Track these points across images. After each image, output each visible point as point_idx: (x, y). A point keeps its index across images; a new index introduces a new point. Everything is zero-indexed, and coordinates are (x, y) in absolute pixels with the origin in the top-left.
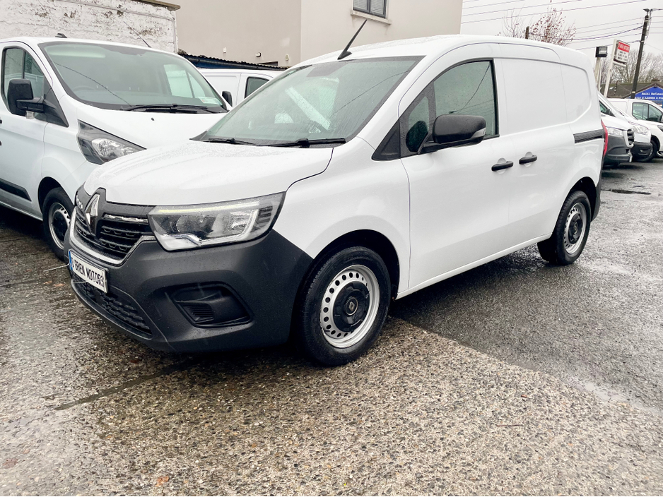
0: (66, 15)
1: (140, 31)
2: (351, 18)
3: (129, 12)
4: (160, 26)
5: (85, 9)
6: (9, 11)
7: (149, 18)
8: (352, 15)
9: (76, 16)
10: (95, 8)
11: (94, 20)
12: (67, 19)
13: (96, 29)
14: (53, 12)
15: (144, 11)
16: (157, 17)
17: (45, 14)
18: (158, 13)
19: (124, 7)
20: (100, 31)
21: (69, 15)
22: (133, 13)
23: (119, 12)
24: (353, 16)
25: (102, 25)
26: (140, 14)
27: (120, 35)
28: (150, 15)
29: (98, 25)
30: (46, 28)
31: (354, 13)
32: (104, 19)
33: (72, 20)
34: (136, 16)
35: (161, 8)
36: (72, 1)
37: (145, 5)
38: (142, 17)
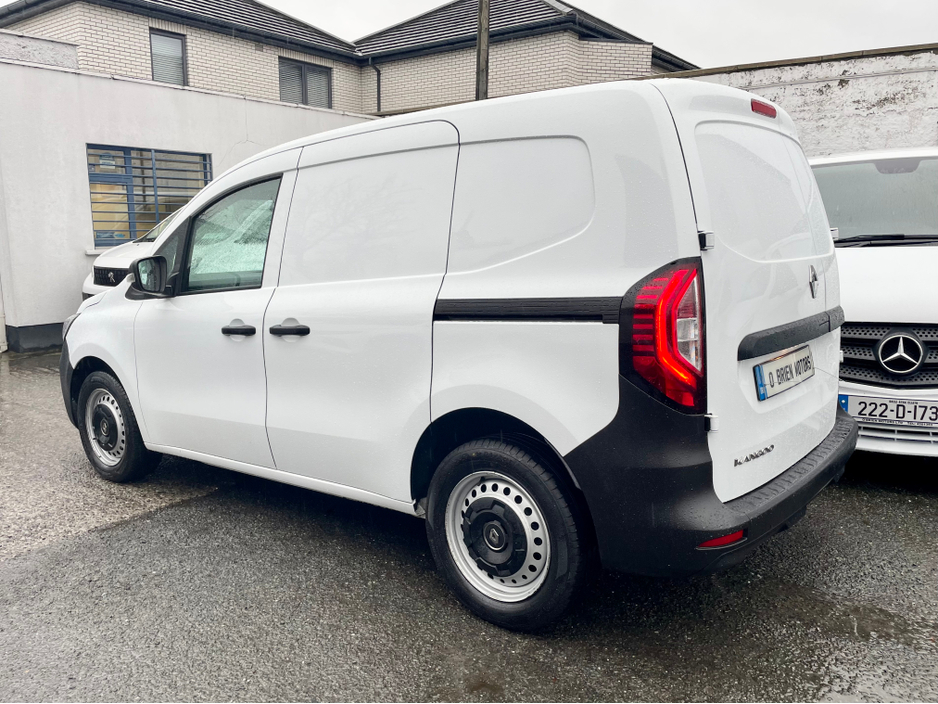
1: (874, 100)
3: (858, 78)
4: (914, 85)
5: (790, 90)
7: (894, 79)
10: (805, 86)
11: (801, 102)
13: (802, 114)
15: (887, 68)
16: (911, 71)
18: (914, 65)
19: (852, 71)
20: (807, 116)
22: (866, 76)
23: (842, 82)
25: (812, 107)
26: (878, 75)
27: (838, 116)
28: (897, 72)
29: (806, 108)
32: (817, 97)
34: (871, 80)
35: (922, 55)
36: (773, 85)
37: (889, 59)
38: (881, 79)
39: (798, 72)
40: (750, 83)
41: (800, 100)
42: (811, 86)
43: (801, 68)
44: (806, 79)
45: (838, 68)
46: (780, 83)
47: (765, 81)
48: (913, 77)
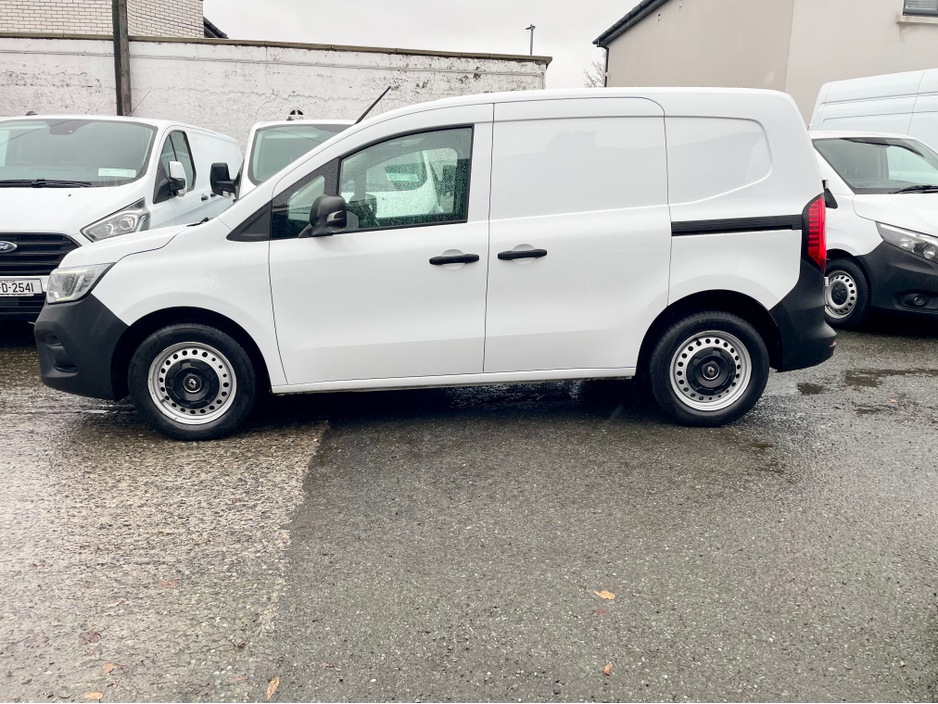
0: (418, 85)
2: (896, 28)
3: (487, 74)
5: (439, 76)
6: (363, 88)
7: (510, 78)
8: (900, 24)
9: (429, 86)
10: (450, 74)
11: (447, 87)
12: (418, 90)
14: (405, 84)
15: (506, 70)
16: (521, 74)
17: (397, 87)
18: (523, 70)
19: (483, 68)
21: (421, 85)
22: (492, 74)
23: (477, 76)
24: (902, 25)
25: (456, 92)
26: (500, 74)
28: (513, 74)
29: (451, 92)
30: (397, 101)
31: (903, 19)
32: (458, 85)
33: (424, 90)
34: (495, 77)
35: (527, 63)
36: (425, 70)
37: (507, 63)
38: (502, 77)
39: (444, 63)
40: (407, 65)
41: (447, 86)
42: (454, 75)
43: (446, 60)
44: (450, 70)
45: (473, 64)
46: (430, 69)
47: (419, 66)
48: (523, 78)
